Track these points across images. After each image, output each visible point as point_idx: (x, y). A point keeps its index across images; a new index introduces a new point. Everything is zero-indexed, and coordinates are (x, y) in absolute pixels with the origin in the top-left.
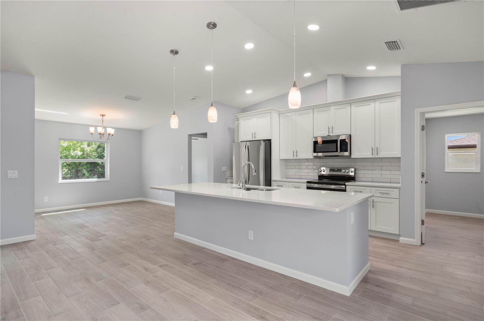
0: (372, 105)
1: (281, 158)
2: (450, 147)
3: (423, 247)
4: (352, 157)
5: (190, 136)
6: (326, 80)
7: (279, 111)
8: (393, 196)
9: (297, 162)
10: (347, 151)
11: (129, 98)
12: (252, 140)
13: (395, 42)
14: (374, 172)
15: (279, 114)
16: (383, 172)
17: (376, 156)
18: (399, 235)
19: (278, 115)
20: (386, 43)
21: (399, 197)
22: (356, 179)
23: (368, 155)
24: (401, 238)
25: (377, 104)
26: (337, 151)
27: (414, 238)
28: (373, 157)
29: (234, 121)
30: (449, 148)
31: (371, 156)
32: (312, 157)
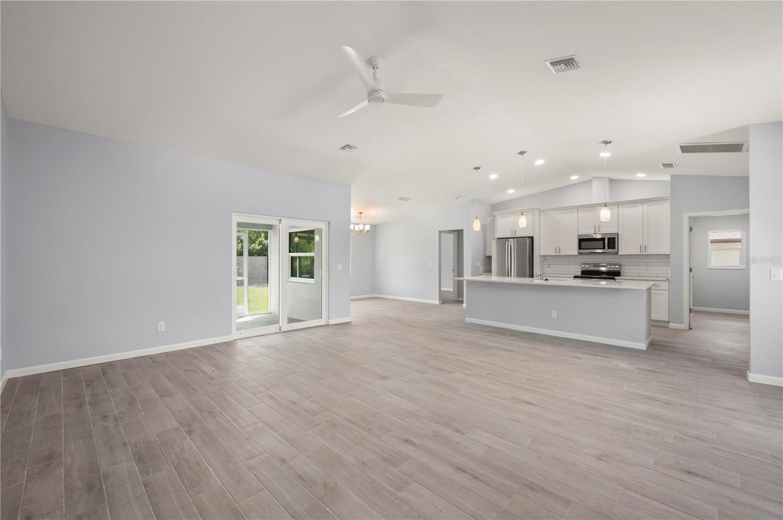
0: (640, 207)
1: (541, 254)
2: (713, 242)
3: (691, 331)
4: (619, 253)
5: (440, 232)
6: (592, 180)
7: (540, 209)
8: (663, 288)
9: (560, 258)
10: (615, 248)
11: (403, 200)
12: (511, 237)
13: (671, 164)
14: (640, 268)
15: (540, 212)
16: (649, 268)
17: (644, 253)
18: (669, 322)
19: (538, 213)
20: (663, 164)
21: (669, 288)
22: (621, 274)
23: (637, 251)
24: (670, 324)
25: (645, 206)
26: (604, 248)
27: (683, 324)
28: (642, 253)
29: (486, 218)
30: (711, 242)
31: (639, 253)
32: (577, 254)
